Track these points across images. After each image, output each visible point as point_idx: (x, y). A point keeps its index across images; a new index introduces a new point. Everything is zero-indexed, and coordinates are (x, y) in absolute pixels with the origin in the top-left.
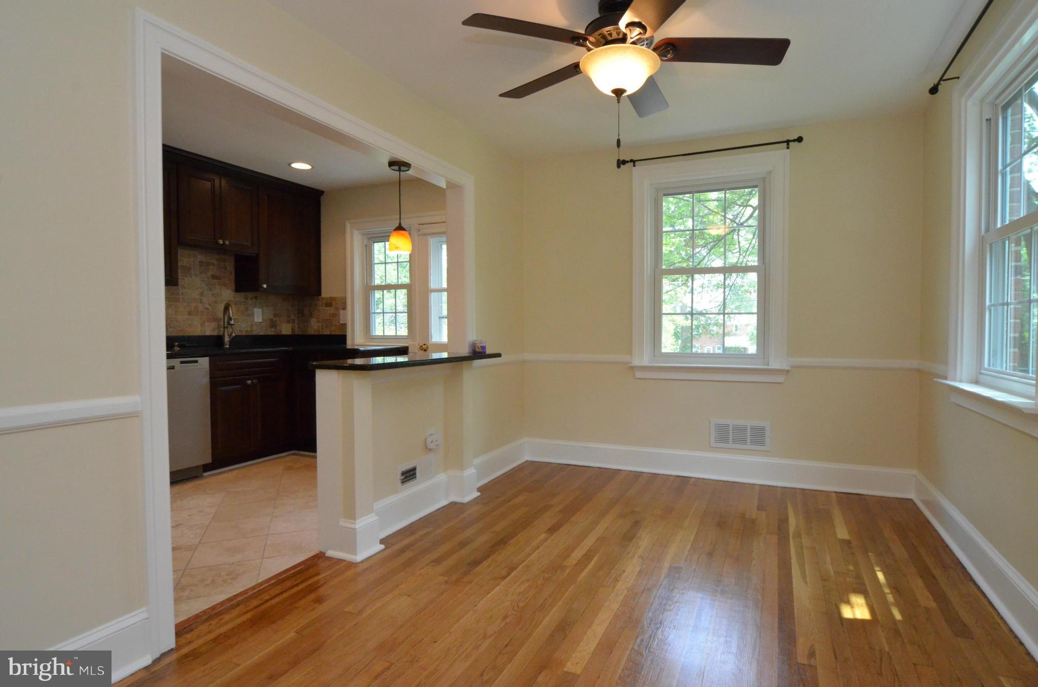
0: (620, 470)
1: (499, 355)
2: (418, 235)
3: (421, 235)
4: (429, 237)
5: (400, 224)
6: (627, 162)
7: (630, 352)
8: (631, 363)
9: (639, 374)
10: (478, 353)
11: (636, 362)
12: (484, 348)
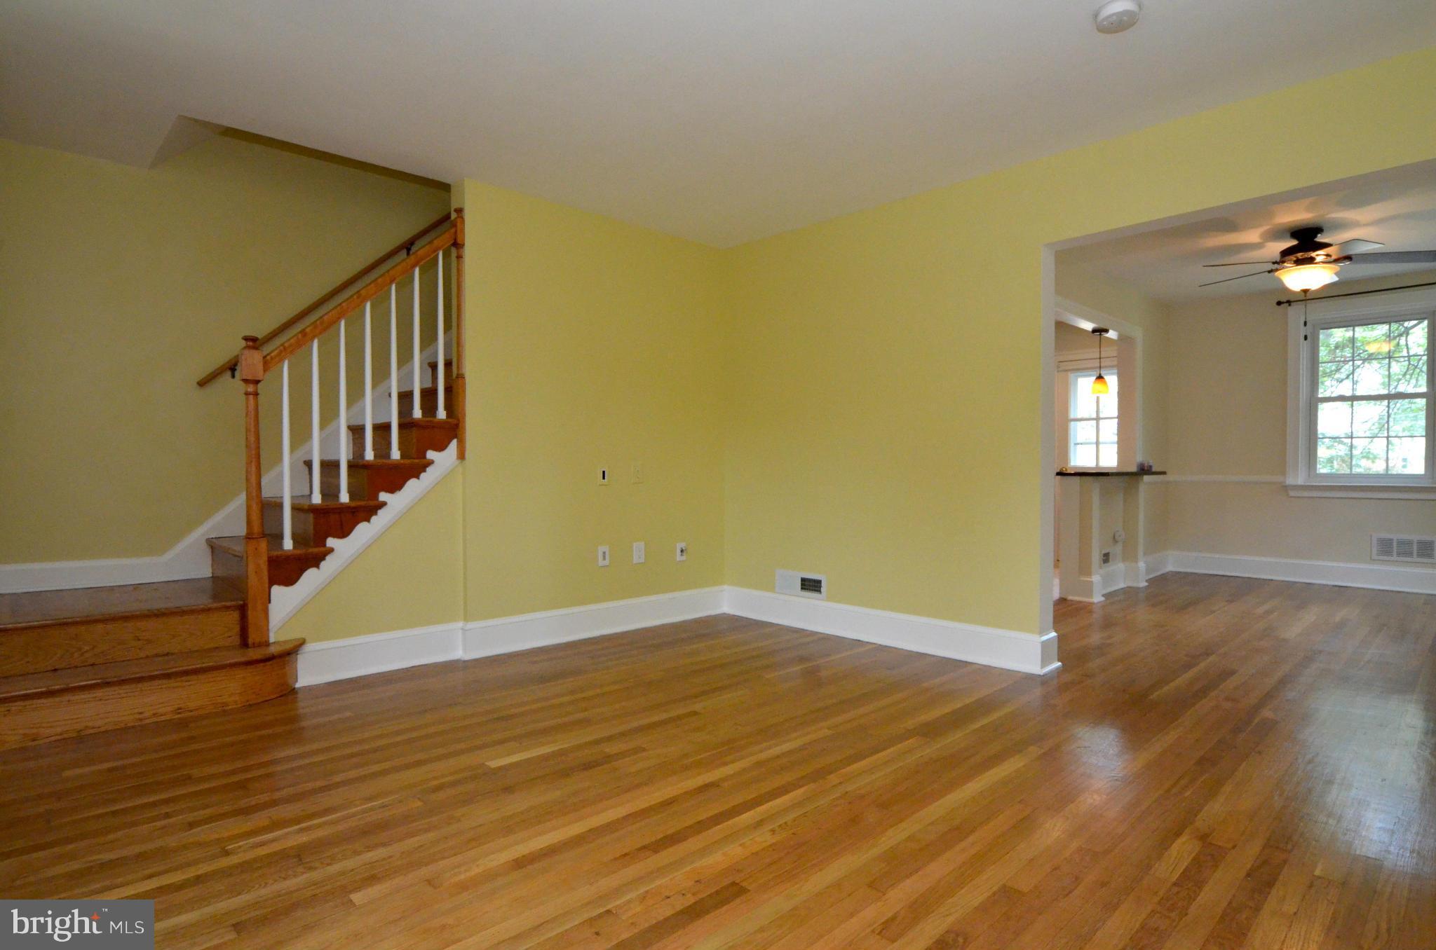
0: (1272, 580)
1: (1164, 473)
2: (1058, 371)
3: (1061, 371)
4: (1069, 373)
5: (1100, 374)
6: (1283, 303)
7: (1284, 473)
8: (1285, 482)
9: (1292, 493)
10: (1144, 470)
11: (1290, 481)
12: (1151, 467)
